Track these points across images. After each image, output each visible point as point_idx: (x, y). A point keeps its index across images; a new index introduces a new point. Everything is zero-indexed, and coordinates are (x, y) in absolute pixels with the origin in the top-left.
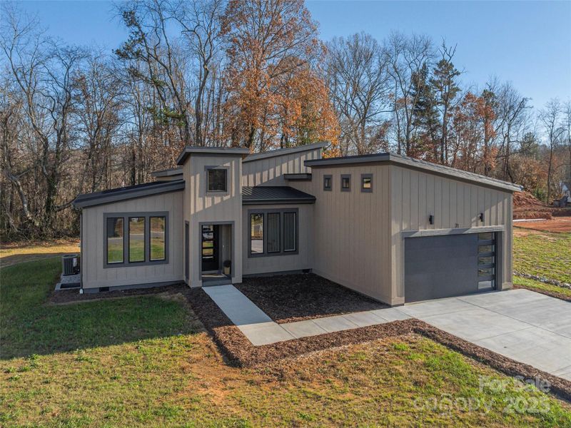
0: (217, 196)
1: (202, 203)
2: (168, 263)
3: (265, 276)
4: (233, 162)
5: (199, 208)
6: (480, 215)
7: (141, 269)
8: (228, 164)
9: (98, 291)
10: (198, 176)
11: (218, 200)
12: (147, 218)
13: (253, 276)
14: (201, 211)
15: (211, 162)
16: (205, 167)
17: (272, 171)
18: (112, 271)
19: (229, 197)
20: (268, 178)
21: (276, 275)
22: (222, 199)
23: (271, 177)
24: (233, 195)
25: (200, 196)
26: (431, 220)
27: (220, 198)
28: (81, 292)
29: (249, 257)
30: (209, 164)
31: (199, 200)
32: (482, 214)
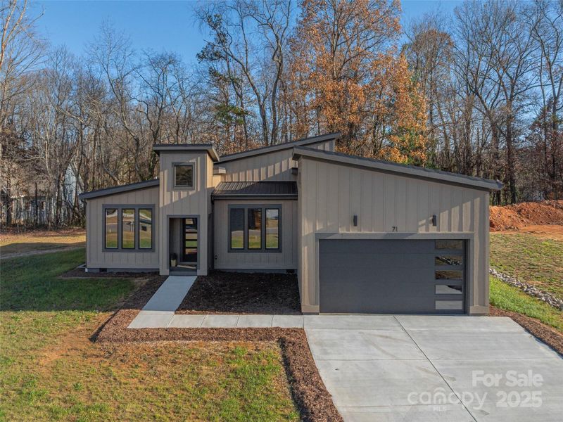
0: (183, 190)
1: (169, 197)
2: (154, 251)
3: (246, 272)
4: (199, 158)
5: (167, 202)
6: (431, 218)
7: (132, 255)
8: (194, 161)
9: (98, 271)
10: (166, 172)
11: (184, 194)
12: (137, 210)
13: (234, 271)
14: (168, 205)
15: (178, 158)
16: (173, 163)
17: (278, 165)
18: (109, 254)
19: (195, 191)
20: (274, 173)
21: (257, 272)
22: (188, 193)
23: (277, 172)
24: (199, 190)
25: (168, 191)
26: (355, 221)
27: (186, 193)
28: (86, 270)
29: (228, 252)
30: (176, 161)
31: (167, 195)
32: (434, 217)
